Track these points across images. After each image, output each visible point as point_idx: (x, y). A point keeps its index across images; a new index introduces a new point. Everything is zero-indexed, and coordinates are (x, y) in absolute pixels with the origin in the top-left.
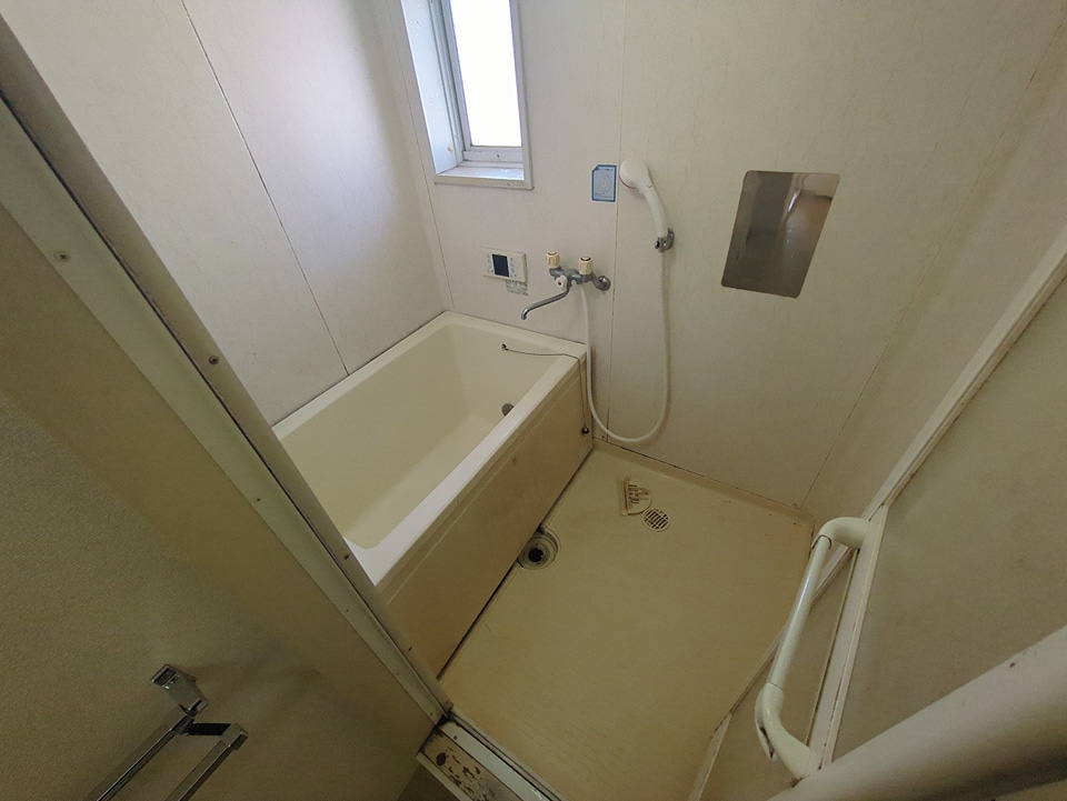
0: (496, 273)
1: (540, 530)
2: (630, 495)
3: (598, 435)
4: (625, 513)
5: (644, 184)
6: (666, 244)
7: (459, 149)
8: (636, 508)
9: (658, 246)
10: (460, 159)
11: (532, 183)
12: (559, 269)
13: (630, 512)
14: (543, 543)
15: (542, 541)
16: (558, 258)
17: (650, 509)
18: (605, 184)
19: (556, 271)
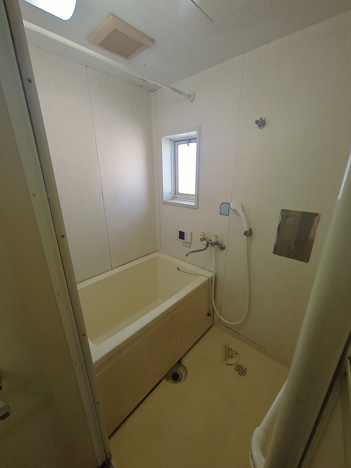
0: (180, 238)
1: (179, 362)
2: (229, 353)
3: (216, 318)
4: (225, 362)
5: (240, 210)
6: (249, 233)
7: (173, 194)
8: (231, 361)
9: (245, 234)
10: (173, 197)
11: (198, 207)
12: (204, 239)
13: (228, 362)
14: (180, 370)
15: (180, 369)
16: (204, 235)
17: (238, 363)
18: (225, 209)
19: (203, 239)
